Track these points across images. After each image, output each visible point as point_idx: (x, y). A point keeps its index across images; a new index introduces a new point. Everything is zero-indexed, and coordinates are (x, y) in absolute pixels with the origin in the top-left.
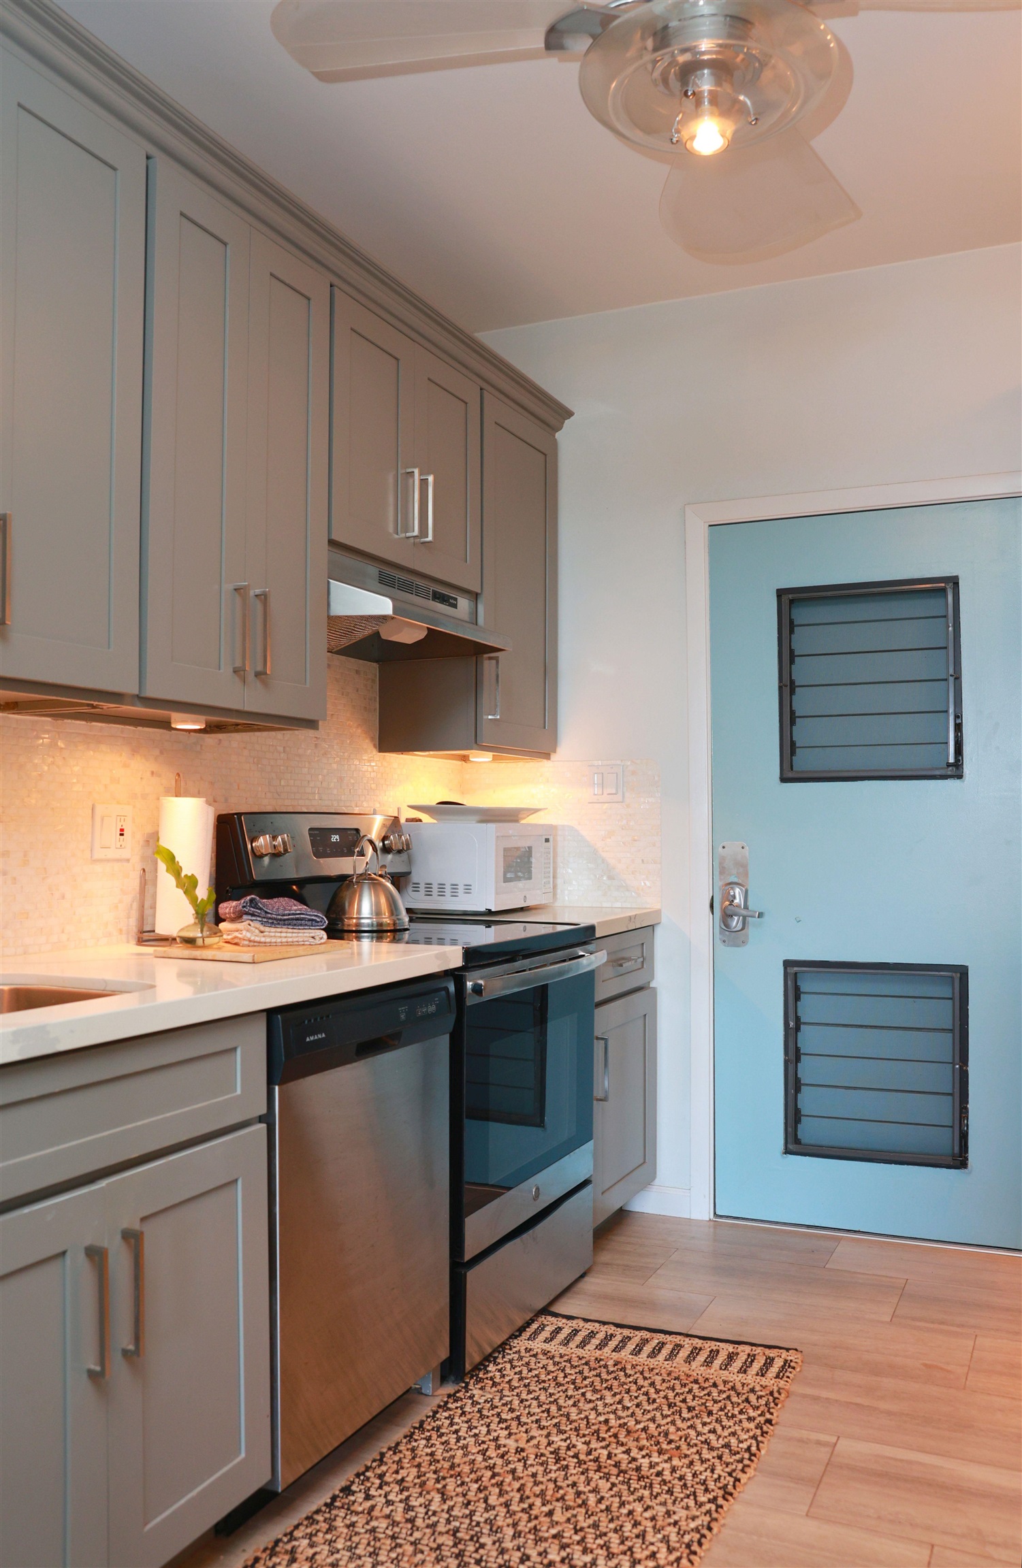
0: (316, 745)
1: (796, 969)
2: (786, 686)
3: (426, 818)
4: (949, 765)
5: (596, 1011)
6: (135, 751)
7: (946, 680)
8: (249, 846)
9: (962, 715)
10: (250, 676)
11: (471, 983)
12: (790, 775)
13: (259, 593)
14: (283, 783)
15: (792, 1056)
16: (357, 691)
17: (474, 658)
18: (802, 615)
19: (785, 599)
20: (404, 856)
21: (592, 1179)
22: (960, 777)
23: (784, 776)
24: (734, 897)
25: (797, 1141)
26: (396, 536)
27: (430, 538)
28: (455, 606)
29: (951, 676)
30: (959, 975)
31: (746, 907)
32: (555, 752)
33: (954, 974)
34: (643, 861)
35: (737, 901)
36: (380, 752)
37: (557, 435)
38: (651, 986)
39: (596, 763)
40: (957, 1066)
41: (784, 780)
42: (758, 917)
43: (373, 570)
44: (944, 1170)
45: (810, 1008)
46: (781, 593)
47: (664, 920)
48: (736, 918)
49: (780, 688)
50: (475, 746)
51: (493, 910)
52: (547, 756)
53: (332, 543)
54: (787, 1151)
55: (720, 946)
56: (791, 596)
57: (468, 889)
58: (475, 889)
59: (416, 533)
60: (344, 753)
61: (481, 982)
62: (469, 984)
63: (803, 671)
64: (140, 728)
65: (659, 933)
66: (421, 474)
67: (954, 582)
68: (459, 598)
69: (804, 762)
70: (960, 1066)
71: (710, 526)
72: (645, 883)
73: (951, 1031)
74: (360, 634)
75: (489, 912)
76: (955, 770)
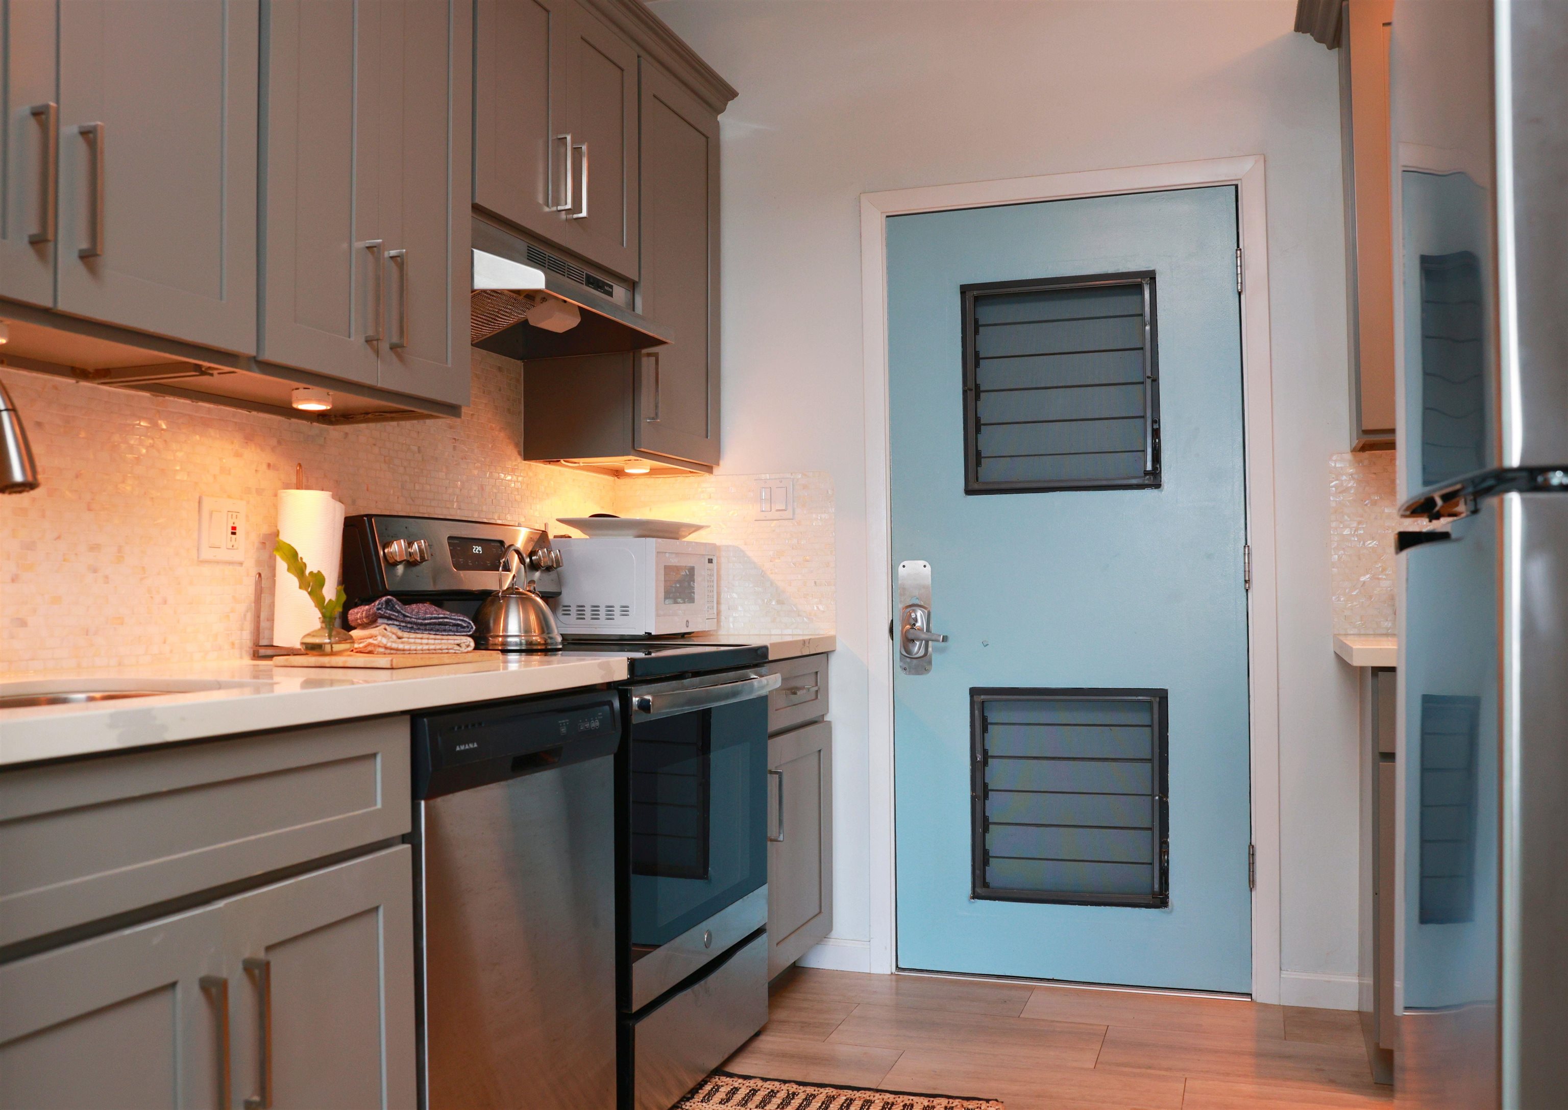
0: (455, 448)
1: (982, 697)
2: (971, 390)
3: (576, 533)
4: (1146, 473)
5: (770, 742)
6: (249, 438)
7: (1142, 383)
8: (381, 553)
9: (1159, 420)
10: (384, 346)
11: (637, 699)
12: (976, 486)
13: (395, 255)
14: (417, 487)
15: (980, 792)
16: (500, 390)
17: (631, 354)
18: (989, 313)
19: (970, 295)
20: (553, 574)
21: (767, 927)
22: (1158, 486)
23: (970, 488)
24: (916, 620)
25: (985, 885)
26: (547, 209)
27: (584, 214)
28: (610, 294)
29: (1148, 377)
30: (1158, 699)
31: (928, 630)
32: (718, 464)
33: (1152, 699)
34: (815, 583)
35: (919, 624)
36: (525, 459)
37: (720, 118)
38: (825, 720)
39: (763, 477)
40: (1157, 798)
41: (969, 491)
42: (943, 641)
43: (521, 244)
44: (1144, 909)
45: (998, 740)
46: (965, 290)
47: (839, 647)
48: (918, 643)
49: (965, 392)
50: (632, 452)
51: (653, 633)
52: (709, 469)
53: (477, 209)
54: (975, 896)
55: (901, 675)
56: (975, 293)
57: (625, 610)
58: (632, 611)
59: (569, 206)
60: (484, 458)
61: (649, 697)
62: (635, 700)
63: (989, 375)
64: (254, 413)
65: (834, 661)
66: (573, 142)
67: (1151, 277)
68: (615, 287)
69: (991, 471)
70: (1160, 798)
71: (887, 217)
72: (818, 608)
73: (1150, 760)
74: (507, 321)
75: (649, 636)
76: (1153, 479)
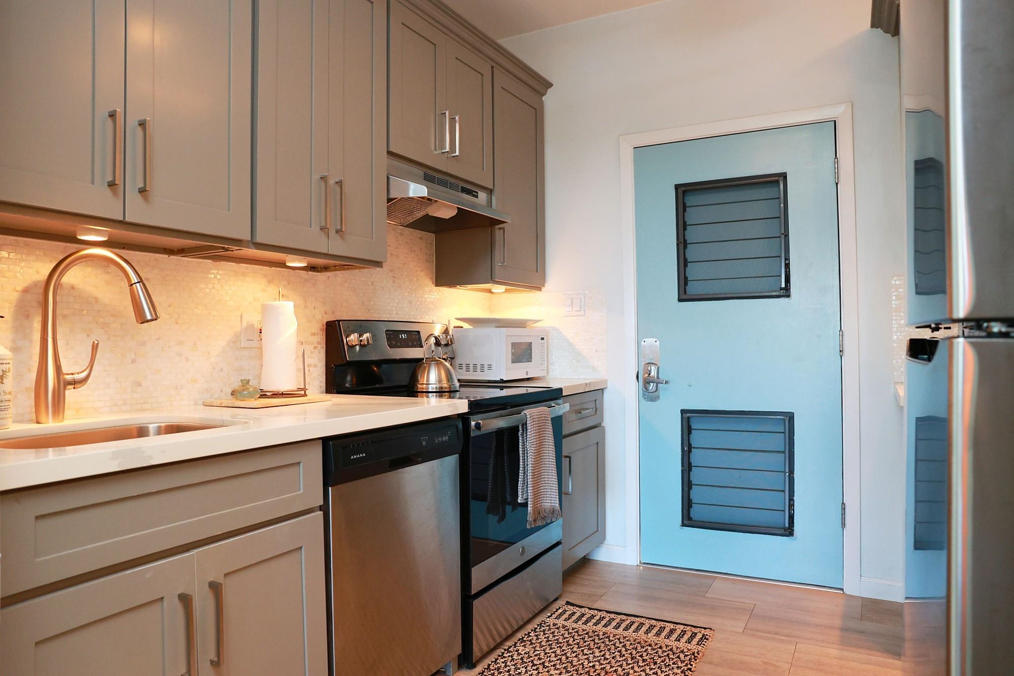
0: (394, 282)
1: (688, 415)
2: (681, 243)
3: (466, 326)
4: (781, 289)
5: (563, 440)
6: (270, 282)
7: (779, 237)
8: (345, 341)
9: (789, 259)
10: (332, 233)
11: (474, 423)
12: (684, 297)
13: (338, 181)
14: (371, 303)
15: (686, 467)
16: (421, 250)
17: (490, 228)
18: (691, 200)
19: (680, 190)
20: (450, 348)
21: (562, 541)
22: (789, 296)
23: (681, 298)
24: (650, 371)
25: (690, 519)
26: (436, 152)
27: (457, 153)
28: (477, 197)
29: (783, 234)
30: (788, 418)
31: (658, 377)
32: (544, 286)
33: (785, 418)
34: (596, 351)
35: (652, 374)
36: (436, 286)
37: (543, 98)
38: (602, 425)
39: (568, 293)
40: (787, 474)
41: (680, 300)
42: (665, 383)
43: (420, 172)
44: (779, 537)
45: (697, 438)
46: (677, 187)
47: (609, 386)
48: (652, 384)
49: (678, 244)
50: (491, 281)
51: (504, 380)
52: (539, 289)
53: (390, 153)
54: (683, 525)
55: (643, 402)
56: (683, 189)
57: (490, 367)
58: (494, 367)
59: (447, 150)
60: (412, 286)
61: (480, 421)
62: (473, 423)
63: (692, 234)
64: (273, 268)
65: (606, 393)
66: (450, 115)
67: (784, 176)
68: (479, 192)
69: (692, 289)
70: (789, 474)
71: (634, 148)
72: (598, 364)
73: (784, 452)
74: (419, 215)
75: (502, 381)
76: (786, 292)
